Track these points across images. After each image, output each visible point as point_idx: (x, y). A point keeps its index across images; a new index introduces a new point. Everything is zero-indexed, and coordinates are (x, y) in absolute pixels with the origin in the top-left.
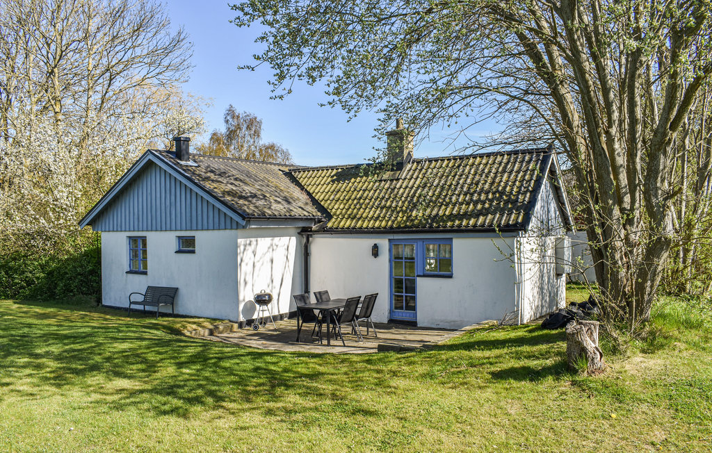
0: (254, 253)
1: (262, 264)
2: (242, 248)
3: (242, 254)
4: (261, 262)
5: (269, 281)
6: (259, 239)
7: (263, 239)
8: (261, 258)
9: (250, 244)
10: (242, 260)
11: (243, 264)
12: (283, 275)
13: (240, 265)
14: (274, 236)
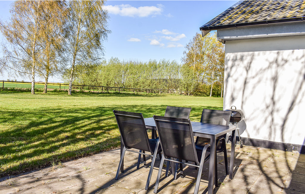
0: (248, 69)
1: (259, 81)
2: (230, 63)
3: (229, 70)
4: (256, 79)
5: (268, 101)
6: (256, 53)
7: (261, 52)
8: (257, 75)
9: (242, 59)
10: (229, 76)
11: (230, 79)
12: (295, 97)
13: (227, 81)
14: (279, 49)
